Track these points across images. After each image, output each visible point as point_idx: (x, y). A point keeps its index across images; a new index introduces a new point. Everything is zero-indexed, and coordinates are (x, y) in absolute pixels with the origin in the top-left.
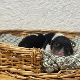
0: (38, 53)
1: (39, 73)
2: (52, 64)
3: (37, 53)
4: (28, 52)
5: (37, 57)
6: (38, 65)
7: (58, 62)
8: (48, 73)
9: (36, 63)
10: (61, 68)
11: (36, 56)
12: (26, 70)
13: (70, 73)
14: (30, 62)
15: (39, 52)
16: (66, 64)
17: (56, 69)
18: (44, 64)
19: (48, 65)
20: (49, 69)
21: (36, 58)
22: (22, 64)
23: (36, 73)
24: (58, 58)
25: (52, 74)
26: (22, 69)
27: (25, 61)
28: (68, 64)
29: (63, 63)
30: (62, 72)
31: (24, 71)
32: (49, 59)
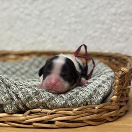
2: (13, 99)
13: (45, 114)
16: (36, 100)
17: (21, 107)
19: (4, 100)
20: (8, 106)
24: (23, 90)
25: (15, 115)
28: (41, 101)
30: (31, 113)
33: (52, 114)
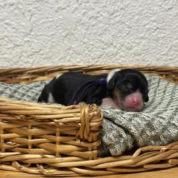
0: (94, 116)
1: (93, 159)
2: (121, 136)
3: (91, 114)
4: (71, 115)
5: (92, 124)
6: (93, 142)
7: (133, 130)
8: (115, 157)
9: (89, 136)
10: (140, 141)
11: (90, 121)
12: (63, 155)
13: (157, 152)
14: (74, 136)
15: (95, 112)
16: (148, 133)
17: (130, 145)
18: (104, 138)
19: (113, 138)
21: (90, 127)
22: (54, 143)
23: (88, 159)
24: (133, 122)
26: (54, 155)
27: (62, 135)
28: (153, 133)
29: (143, 132)
31: (58, 159)
32: (114, 125)
33: (166, 150)
